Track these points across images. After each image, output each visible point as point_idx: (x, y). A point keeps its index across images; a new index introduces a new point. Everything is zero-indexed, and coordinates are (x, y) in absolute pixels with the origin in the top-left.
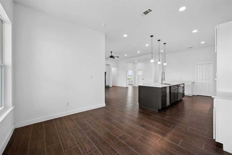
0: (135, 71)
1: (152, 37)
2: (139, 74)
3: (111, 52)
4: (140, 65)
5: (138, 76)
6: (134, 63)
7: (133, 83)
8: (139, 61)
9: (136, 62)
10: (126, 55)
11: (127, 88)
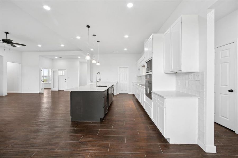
0: (54, 70)
1: (88, 27)
2: (60, 75)
3: (7, 33)
4: (61, 64)
5: (59, 77)
6: (53, 60)
7: (51, 87)
8: (60, 58)
9: (56, 59)
10: (40, 46)
11: (41, 94)
